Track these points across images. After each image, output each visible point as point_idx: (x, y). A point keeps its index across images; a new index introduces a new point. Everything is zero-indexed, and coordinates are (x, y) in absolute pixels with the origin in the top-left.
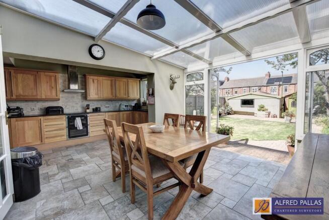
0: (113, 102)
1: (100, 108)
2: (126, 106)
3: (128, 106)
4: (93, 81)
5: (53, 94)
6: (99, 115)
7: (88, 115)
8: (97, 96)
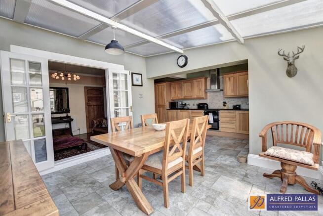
1: (239, 105)
4: (230, 79)
5: (201, 94)
6: (229, 113)
7: (219, 112)
8: (233, 94)
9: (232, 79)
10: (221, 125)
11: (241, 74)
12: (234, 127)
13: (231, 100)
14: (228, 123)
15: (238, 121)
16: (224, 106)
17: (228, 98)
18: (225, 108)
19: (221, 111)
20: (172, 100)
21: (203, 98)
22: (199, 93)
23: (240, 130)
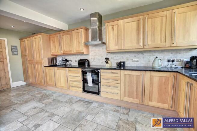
0: (145, 54)
1: (124, 63)
2: (169, 61)
3: (173, 61)
4: (113, 28)
5: (81, 49)
6: (112, 73)
7: (99, 71)
8: (116, 48)
9: (115, 28)
10: (102, 89)
11: (127, 20)
12: (118, 92)
13: (114, 55)
14: (110, 86)
15: (122, 84)
16: (107, 63)
17: (111, 53)
18: (108, 66)
19: (102, 71)
20: (52, 55)
21: (82, 54)
22: (79, 47)
23: (125, 96)
